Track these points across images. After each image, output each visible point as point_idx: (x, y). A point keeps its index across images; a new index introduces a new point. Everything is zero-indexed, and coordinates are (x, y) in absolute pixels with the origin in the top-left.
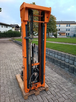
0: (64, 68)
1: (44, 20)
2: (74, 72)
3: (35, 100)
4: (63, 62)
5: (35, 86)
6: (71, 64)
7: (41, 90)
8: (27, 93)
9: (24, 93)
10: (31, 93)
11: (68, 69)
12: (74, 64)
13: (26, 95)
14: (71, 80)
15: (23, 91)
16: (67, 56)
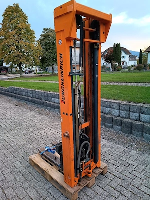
0: (112, 128)
1: (100, 37)
2: (133, 132)
3: (93, 197)
4: (109, 116)
5: (87, 170)
6: (125, 118)
7: (96, 174)
8: (75, 188)
9: (70, 189)
10: (83, 185)
11: (120, 127)
12: (129, 118)
13: (75, 192)
14: (132, 146)
15: (65, 185)
16: (116, 105)
